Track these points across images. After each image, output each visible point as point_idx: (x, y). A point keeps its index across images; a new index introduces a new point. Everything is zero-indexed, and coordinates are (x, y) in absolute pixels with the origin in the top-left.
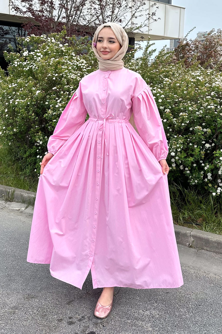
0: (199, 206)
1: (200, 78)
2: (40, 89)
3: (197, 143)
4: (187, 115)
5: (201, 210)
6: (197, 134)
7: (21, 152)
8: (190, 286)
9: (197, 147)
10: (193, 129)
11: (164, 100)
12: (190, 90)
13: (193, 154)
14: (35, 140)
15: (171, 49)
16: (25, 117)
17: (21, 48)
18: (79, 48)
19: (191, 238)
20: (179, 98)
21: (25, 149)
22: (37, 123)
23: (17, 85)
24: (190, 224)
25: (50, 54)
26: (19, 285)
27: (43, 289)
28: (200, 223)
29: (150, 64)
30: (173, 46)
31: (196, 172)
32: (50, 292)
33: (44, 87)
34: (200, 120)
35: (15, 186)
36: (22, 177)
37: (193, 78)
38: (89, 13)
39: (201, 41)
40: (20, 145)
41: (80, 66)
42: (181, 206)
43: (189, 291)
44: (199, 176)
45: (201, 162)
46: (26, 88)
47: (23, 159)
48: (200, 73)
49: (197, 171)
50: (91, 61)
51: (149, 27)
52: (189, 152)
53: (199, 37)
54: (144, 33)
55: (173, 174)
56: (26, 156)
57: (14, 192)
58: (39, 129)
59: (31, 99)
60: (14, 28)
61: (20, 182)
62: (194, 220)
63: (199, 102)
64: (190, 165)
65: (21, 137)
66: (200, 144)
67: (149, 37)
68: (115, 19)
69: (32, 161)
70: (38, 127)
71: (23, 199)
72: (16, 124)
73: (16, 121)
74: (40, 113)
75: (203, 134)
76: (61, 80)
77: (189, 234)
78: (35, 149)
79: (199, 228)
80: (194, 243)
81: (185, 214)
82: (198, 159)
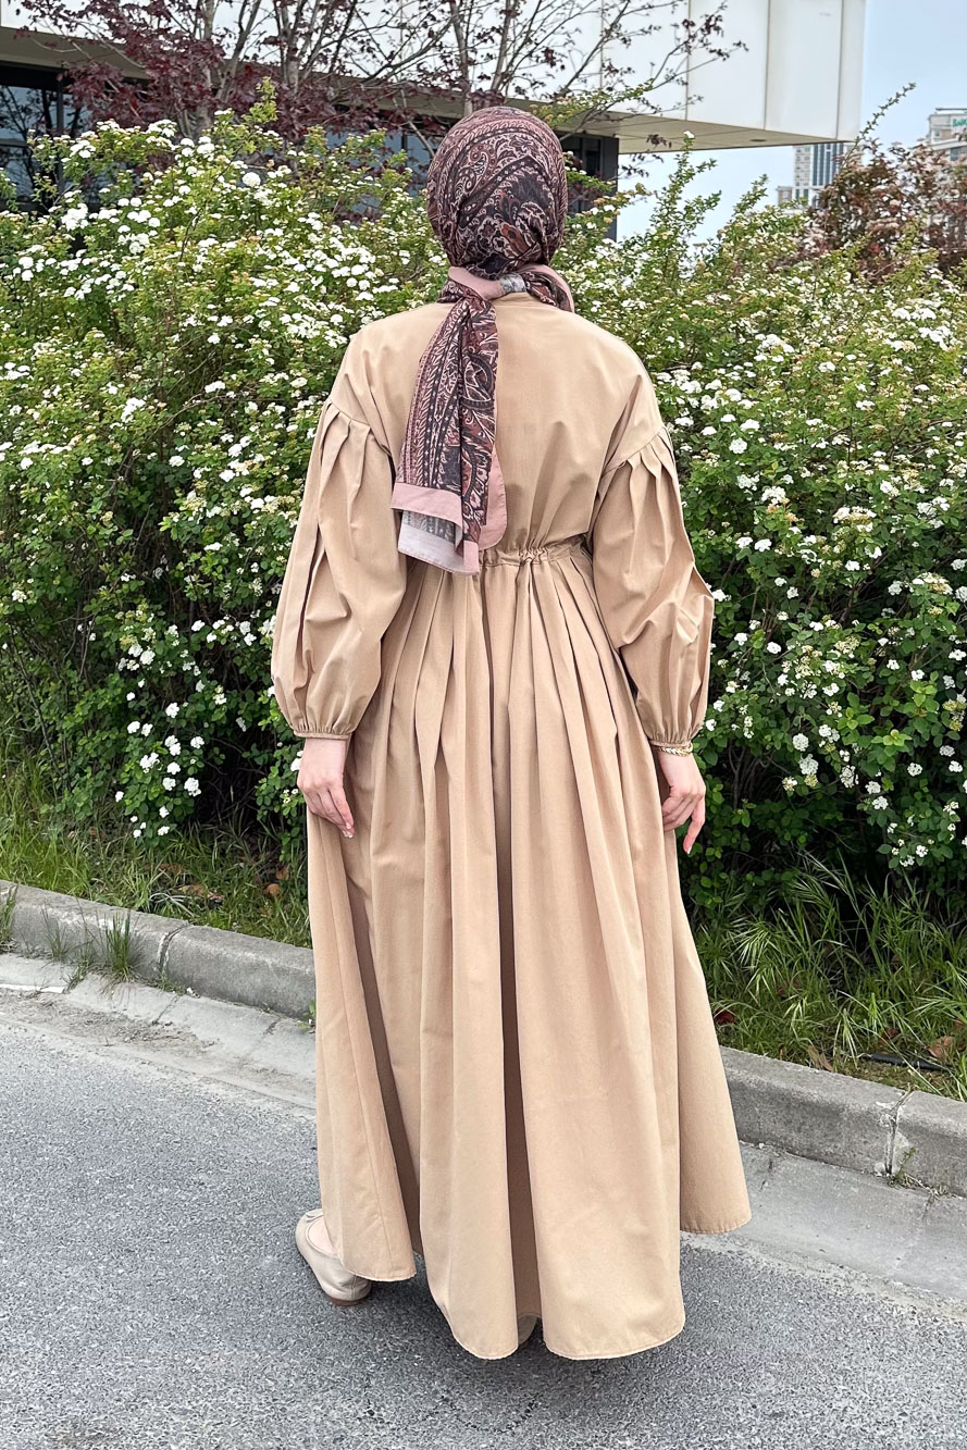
0: (938, 976)
1: (935, 336)
2: (144, 393)
3: (924, 661)
4: (872, 519)
5: (947, 995)
6: (926, 612)
7: (47, 702)
8: (893, 1381)
9: (926, 678)
10: (905, 591)
11: (757, 443)
12: (884, 392)
13: (904, 715)
14: (118, 643)
15: (798, 191)
16: (68, 530)
17: (53, 189)
18: (339, 192)
19: (899, 1135)
20: (834, 436)
21: (70, 688)
22: (127, 560)
23: (32, 373)
24: (893, 1064)
25: (197, 220)
26: (31, 1376)
27: (149, 1394)
28: (942, 1059)
29: (688, 265)
30: (811, 177)
31: (920, 804)
32: (185, 1412)
33: (165, 379)
34: (936, 544)
35: (19, 875)
36: (54, 830)
37: (905, 335)
38: (394, 16)
39: (948, 153)
40: (44, 669)
41: (340, 278)
42: (849, 972)
43: (883, 1409)
44: (936, 824)
45: (947, 751)
46: (72, 387)
47: (59, 740)
48: (939, 308)
49: (924, 800)
50: (395, 253)
51: (687, 84)
52: (883, 705)
53: (938, 135)
54: (666, 115)
55: (806, 817)
56: (73, 724)
57: (13, 905)
58: (139, 587)
59: (98, 441)
60: (21, 95)
61: (45, 854)
62: (914, 1043)
63: (930, 452)
64: (891, 768)
65: (48, 627)
66: (938, 665)
67: (688, 133)
68: (521, 48)
69: (101, 748)
70: (134, 577)
71: (58, 939)
72: (27, 567)
73: (24, 553)
74: (144, 508)
75: (951, 614)
76: (244, 348)
77: (887, 1116)
78: (119, 690)
79: (937, 1087)
80: (915, 1163)
81: (865, 1015)
82: (932, 738)
